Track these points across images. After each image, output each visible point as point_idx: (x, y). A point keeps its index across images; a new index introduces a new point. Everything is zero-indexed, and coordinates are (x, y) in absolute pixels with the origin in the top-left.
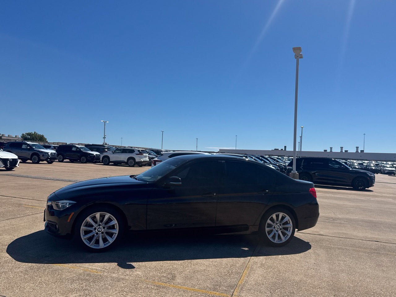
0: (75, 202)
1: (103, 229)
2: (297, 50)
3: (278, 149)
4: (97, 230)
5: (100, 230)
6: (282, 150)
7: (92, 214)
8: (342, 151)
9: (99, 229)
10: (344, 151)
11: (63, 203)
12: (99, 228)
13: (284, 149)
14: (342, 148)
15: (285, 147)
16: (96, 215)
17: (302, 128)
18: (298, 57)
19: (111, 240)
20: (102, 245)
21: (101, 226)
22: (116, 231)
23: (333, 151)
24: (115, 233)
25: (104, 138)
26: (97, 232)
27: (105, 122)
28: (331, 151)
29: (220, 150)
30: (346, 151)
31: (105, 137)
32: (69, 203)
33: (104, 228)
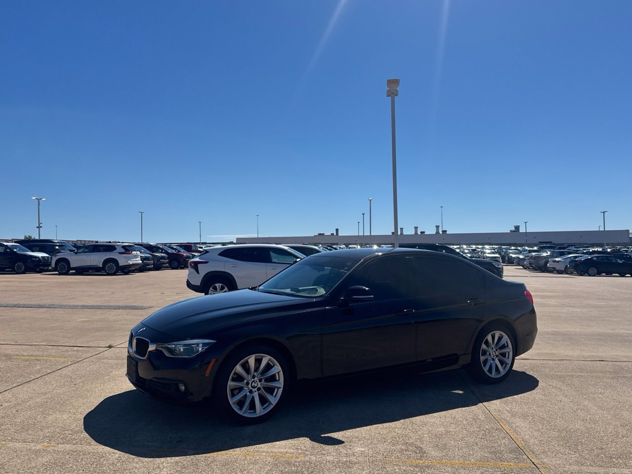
0: (215, 341)
1: (259, 383)
2: (393, 83)
3: (323, 234)
4: (250, 386)
5: (256, 385)
6: (332, 234)
7: (243, 359)
8: (416, 233)
9: (254, 383)
10: (419, 233)
11: (185, 345)
12: (254, 381)
13: (335, 234)
14: (416, 228)
15: (337, 230)
16: (249, 360)
17: (370, 200)
18: (392, 94)
19: (274, 400)
20: (260, 410)
21: (256, 378)
22: (280, 384)
23: (404, 234)
24: (278, 388)
25: (39, 227)
26: (251, 388)
27: (39, 200)
28: (402, 233)
29: (237, 239)
30: (422, 233)
31: (41, 225)
32: (203, 344)
33: (260, 380)
